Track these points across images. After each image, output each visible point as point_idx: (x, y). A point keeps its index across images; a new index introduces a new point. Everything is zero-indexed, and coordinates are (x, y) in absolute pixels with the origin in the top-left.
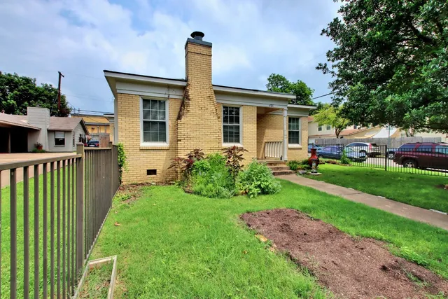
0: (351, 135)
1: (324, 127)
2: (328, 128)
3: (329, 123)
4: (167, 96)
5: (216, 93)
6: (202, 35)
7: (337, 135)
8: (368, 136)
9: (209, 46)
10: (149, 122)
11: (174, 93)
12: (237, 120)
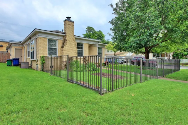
0: (119, 54)
1: (110, 51)
2: (111, 51)
3: (111, 50)
4: (57, 39)
5: (76, 38)
6: (70, 18)
7: (114, 54)
8: (125, 55)
9: (73, 22)
10: (53, 48)
11: (60, 38)
12: (82, 48)
